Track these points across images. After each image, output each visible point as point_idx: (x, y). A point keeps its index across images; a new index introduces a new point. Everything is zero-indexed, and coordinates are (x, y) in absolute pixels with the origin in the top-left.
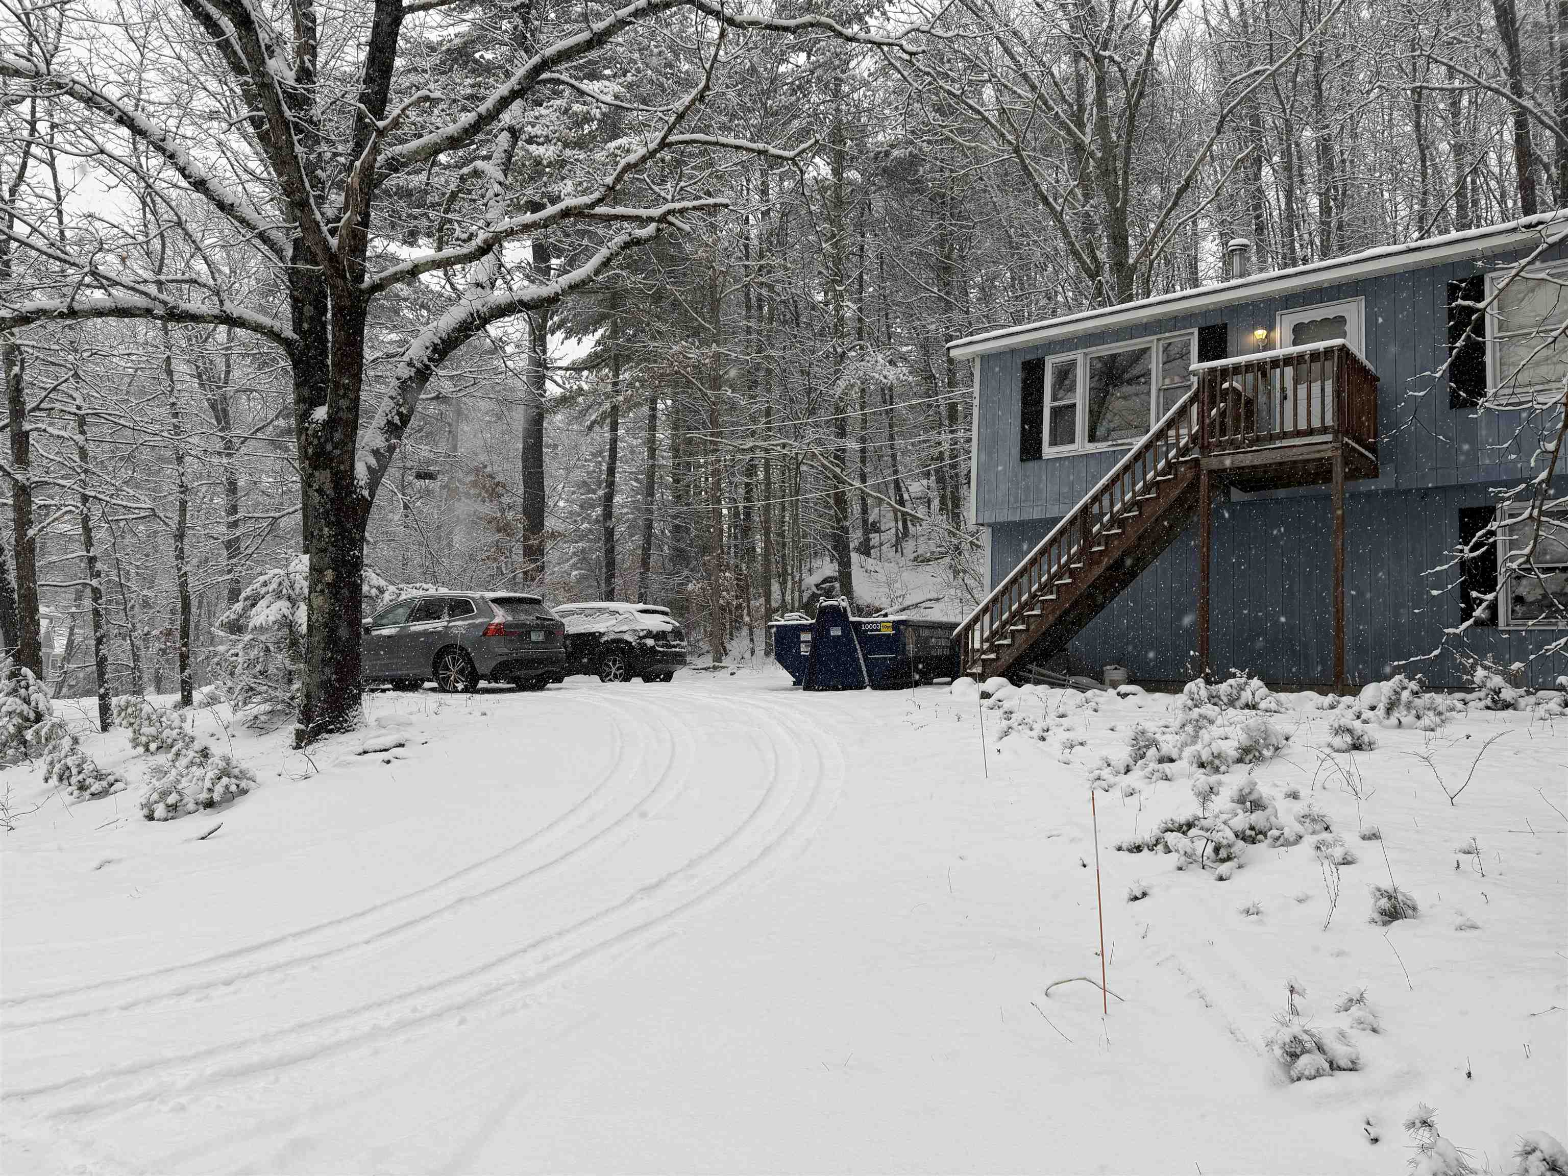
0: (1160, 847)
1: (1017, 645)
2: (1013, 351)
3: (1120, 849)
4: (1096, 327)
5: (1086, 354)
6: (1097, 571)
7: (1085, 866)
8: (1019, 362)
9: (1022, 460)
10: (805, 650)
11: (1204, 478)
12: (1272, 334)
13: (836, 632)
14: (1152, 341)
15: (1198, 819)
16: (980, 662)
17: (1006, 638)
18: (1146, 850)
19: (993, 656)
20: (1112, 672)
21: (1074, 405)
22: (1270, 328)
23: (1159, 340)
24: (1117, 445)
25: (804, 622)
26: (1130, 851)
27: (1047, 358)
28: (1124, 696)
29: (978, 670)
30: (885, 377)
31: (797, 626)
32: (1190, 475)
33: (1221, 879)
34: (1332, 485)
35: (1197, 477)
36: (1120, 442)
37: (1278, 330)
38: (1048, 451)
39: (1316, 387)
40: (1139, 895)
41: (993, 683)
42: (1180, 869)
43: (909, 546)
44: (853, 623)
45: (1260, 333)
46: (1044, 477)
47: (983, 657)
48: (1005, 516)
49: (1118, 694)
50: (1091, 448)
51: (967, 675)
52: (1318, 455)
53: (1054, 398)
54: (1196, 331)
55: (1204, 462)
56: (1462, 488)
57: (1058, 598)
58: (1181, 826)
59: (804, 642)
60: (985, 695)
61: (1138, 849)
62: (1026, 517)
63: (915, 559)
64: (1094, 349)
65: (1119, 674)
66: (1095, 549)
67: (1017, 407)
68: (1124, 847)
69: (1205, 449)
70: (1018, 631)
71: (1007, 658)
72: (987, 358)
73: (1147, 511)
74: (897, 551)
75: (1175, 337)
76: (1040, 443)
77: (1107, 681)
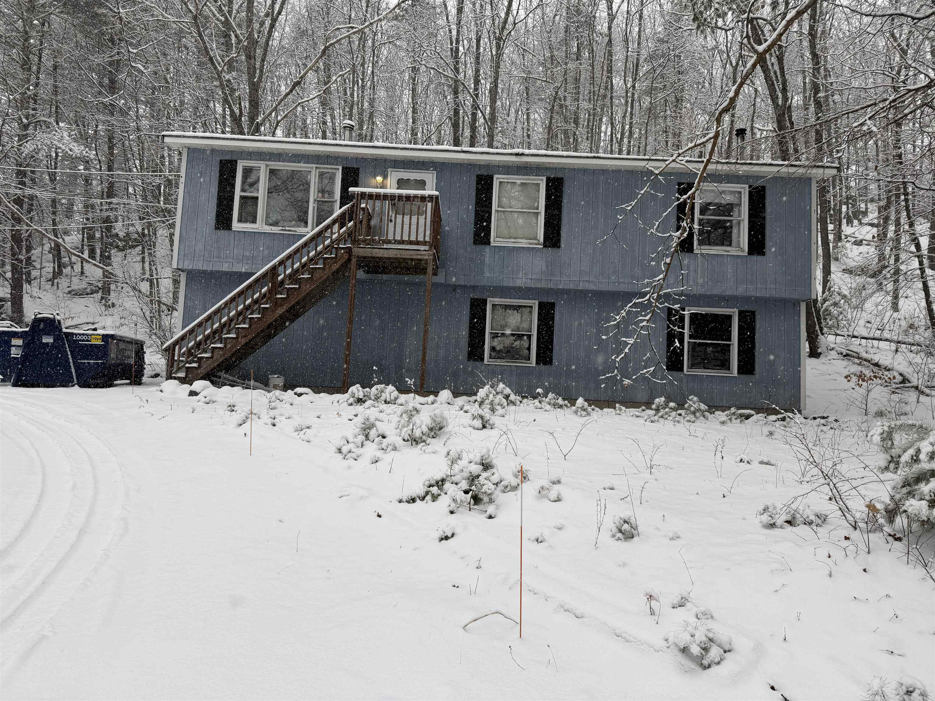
0: (429, 498)
1: (215, 358)
2: (213, 151)
3: (400, 501)
4: (277, 149)
5: (267, 166)
6: (280, 311)
7: (379, 516)
8: (218, 159)
9: (217, 228)
10: (15, 353)
11: (354, 260)
12: (385, 181)
13: (48, 340)
14: (312, 168)
15: (447, 476)
16: (184, 369)
17: (206, 352)
18: (418, 500)
19: (195, 365)
20: (277, 380)
21: (257, 198)
22: (385, 177)
23: (316, 168)
24: (285, 230)
25: (14, 329)
26: (408, 502)
27: (239, 161)
28: (300, 395)
29: (182, 375)
30: (71, 150)
31: (8, 332)
32: (346, 257)
33: (490, 517)
34: (427, 276)
35: (349, 260)
36: (287, 228)
37: (389, 179)
38: (236, 225)
39: (414, 218)
40: (449, 535)
41: (198, 385)
42: (452, 512)
43: (63, 282)
44: (65, 333)
45: (379, 179)
46: (232, 242)
47: (187, 365)
48: (200, 266)
49: (295, 394)
50: (268, 229)
51: (175, 378)
52: (420, 257)
53: (243, 190)
54: (340, 168)
55: (355, 251)
56: (474, 287)
57: (250, 326)
58: (437, 483)
59: (14, 346)
60: (193, 393)
61: (413, 500)
62: (215, 268)
63: (70, 292)
64: (274, 163)
65: (280, 381)
66: (279, 296)
67: (214, 190)
68: (404, 500)
69: (355, 242)
70: (216, 348)
71: (206, 368)
72: (193, 151)
73: (317, 275)
74: (53, 285)
75: (326, 168)
76: (230, 219)
77: (271, 385)
